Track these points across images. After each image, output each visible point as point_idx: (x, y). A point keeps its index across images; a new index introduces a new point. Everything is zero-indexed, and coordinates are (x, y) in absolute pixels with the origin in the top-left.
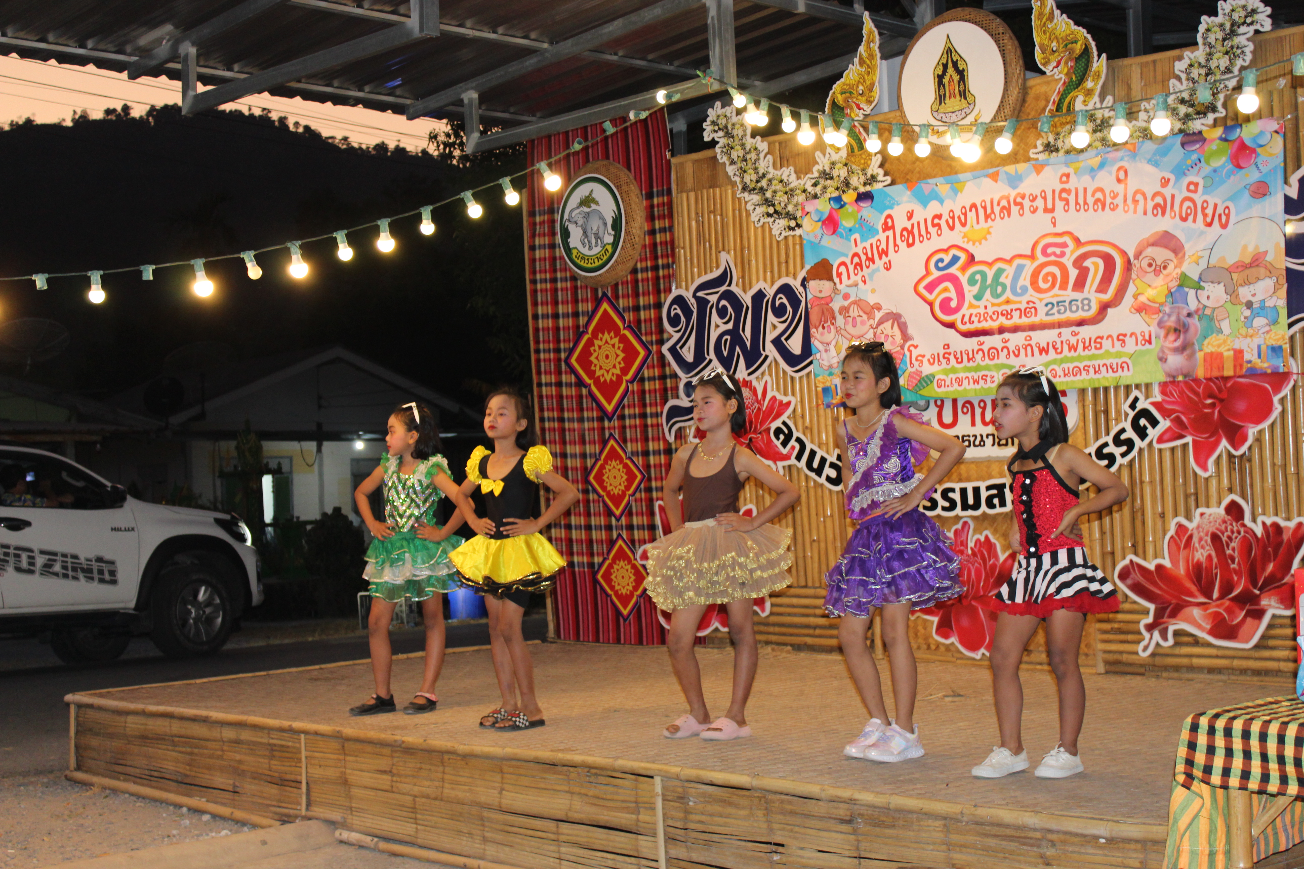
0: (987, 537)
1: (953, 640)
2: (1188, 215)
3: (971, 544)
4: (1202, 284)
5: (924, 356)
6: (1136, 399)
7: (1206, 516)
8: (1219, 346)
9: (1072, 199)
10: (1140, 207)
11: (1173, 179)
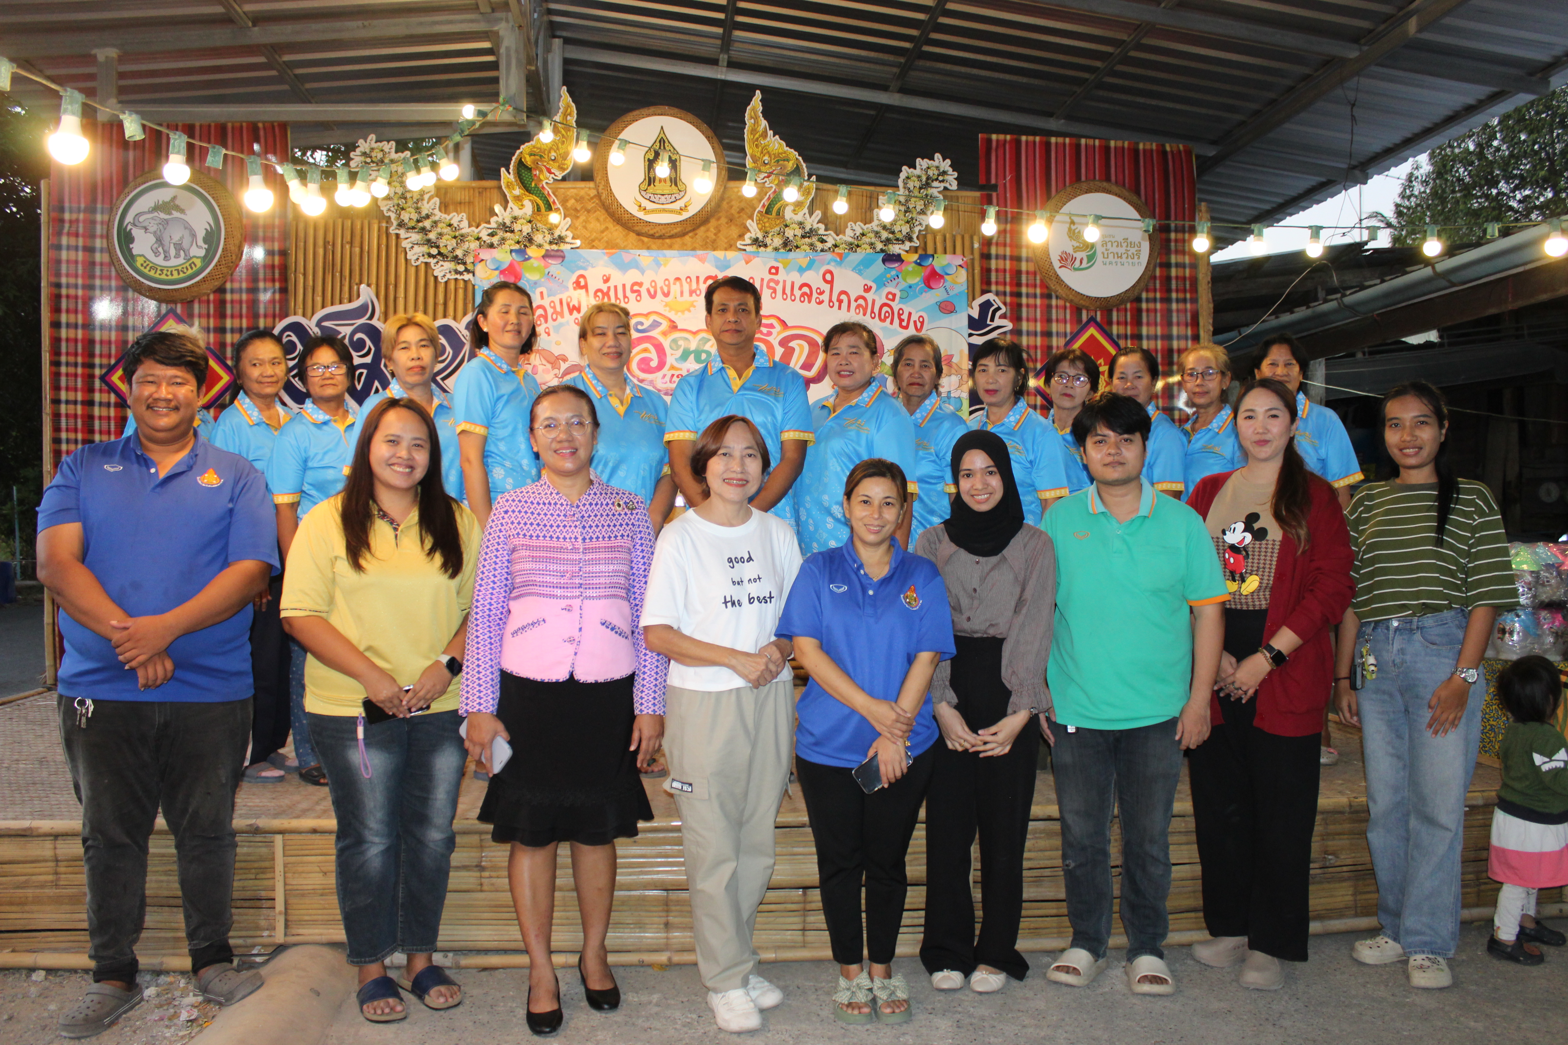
2: (886, 318)
9: (779, 289)
10: (845, 305)
11: (874, 287)
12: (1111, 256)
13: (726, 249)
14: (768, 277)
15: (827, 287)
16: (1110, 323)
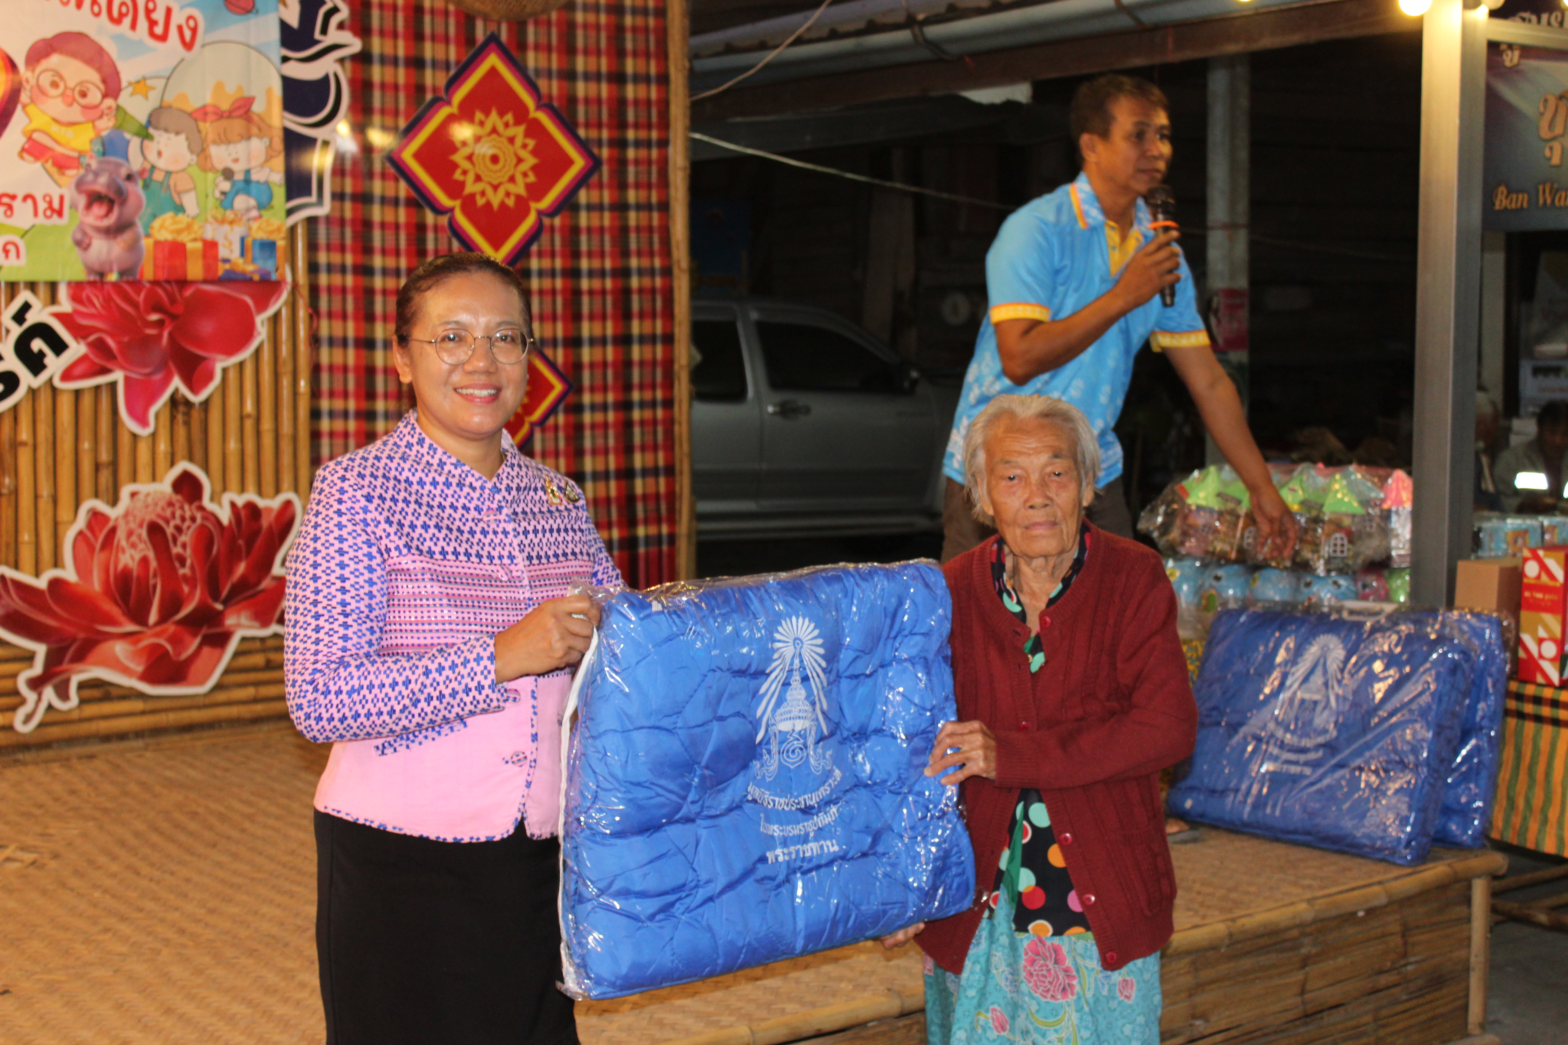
2: (122, 16)
4: (151, 131)
7: (141, 497)
8: (179, 232)
16: (522, 46)
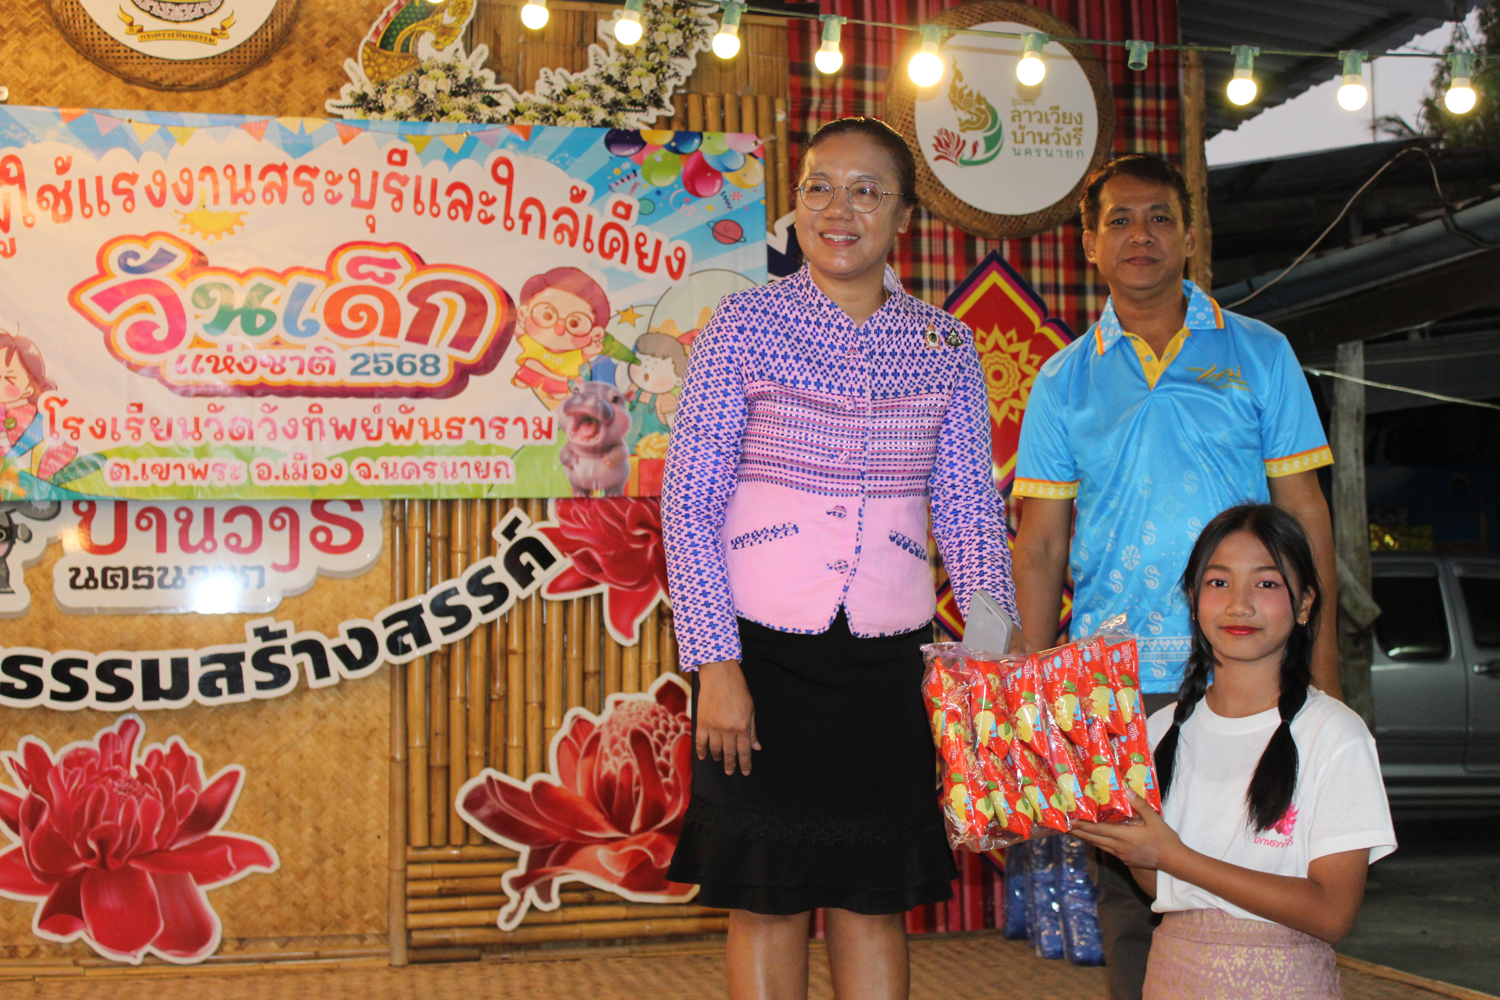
0: (176, 748)
1: (83, 935)
2: (613, 250)
3: (138, 759)
4: (638, 355)
5: (81, 421)
6: (516, 522)
7: (625, 706)
9: (408, 192)
10: (534, 225)
11: (590, 191)
12: (1029, 138)
13: (303, 114)
14: (385, 169)
15: (500, 191)
16: (1027, 263)
